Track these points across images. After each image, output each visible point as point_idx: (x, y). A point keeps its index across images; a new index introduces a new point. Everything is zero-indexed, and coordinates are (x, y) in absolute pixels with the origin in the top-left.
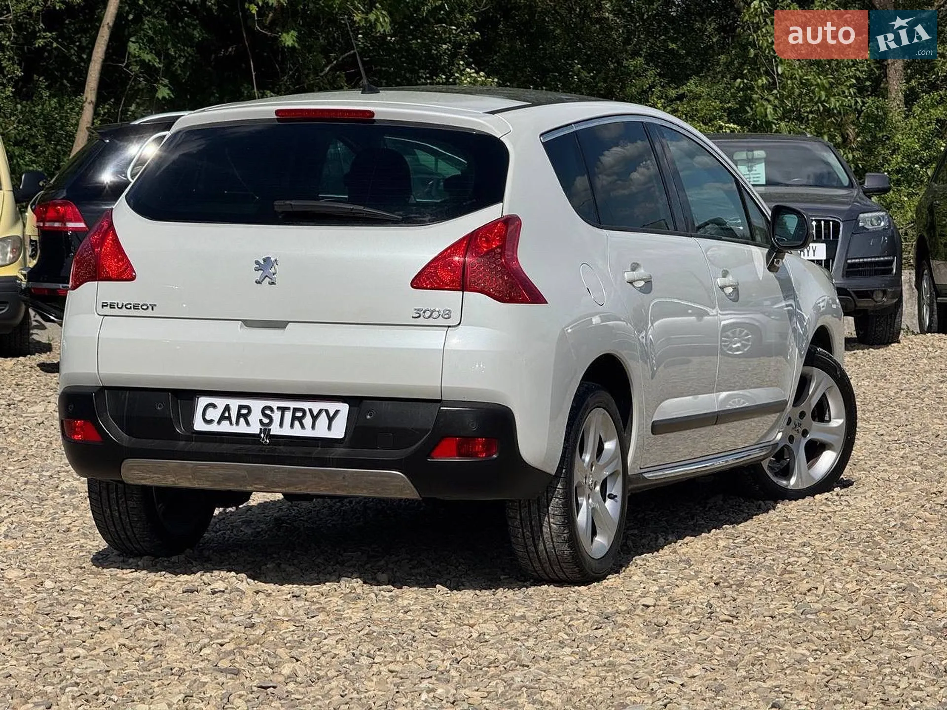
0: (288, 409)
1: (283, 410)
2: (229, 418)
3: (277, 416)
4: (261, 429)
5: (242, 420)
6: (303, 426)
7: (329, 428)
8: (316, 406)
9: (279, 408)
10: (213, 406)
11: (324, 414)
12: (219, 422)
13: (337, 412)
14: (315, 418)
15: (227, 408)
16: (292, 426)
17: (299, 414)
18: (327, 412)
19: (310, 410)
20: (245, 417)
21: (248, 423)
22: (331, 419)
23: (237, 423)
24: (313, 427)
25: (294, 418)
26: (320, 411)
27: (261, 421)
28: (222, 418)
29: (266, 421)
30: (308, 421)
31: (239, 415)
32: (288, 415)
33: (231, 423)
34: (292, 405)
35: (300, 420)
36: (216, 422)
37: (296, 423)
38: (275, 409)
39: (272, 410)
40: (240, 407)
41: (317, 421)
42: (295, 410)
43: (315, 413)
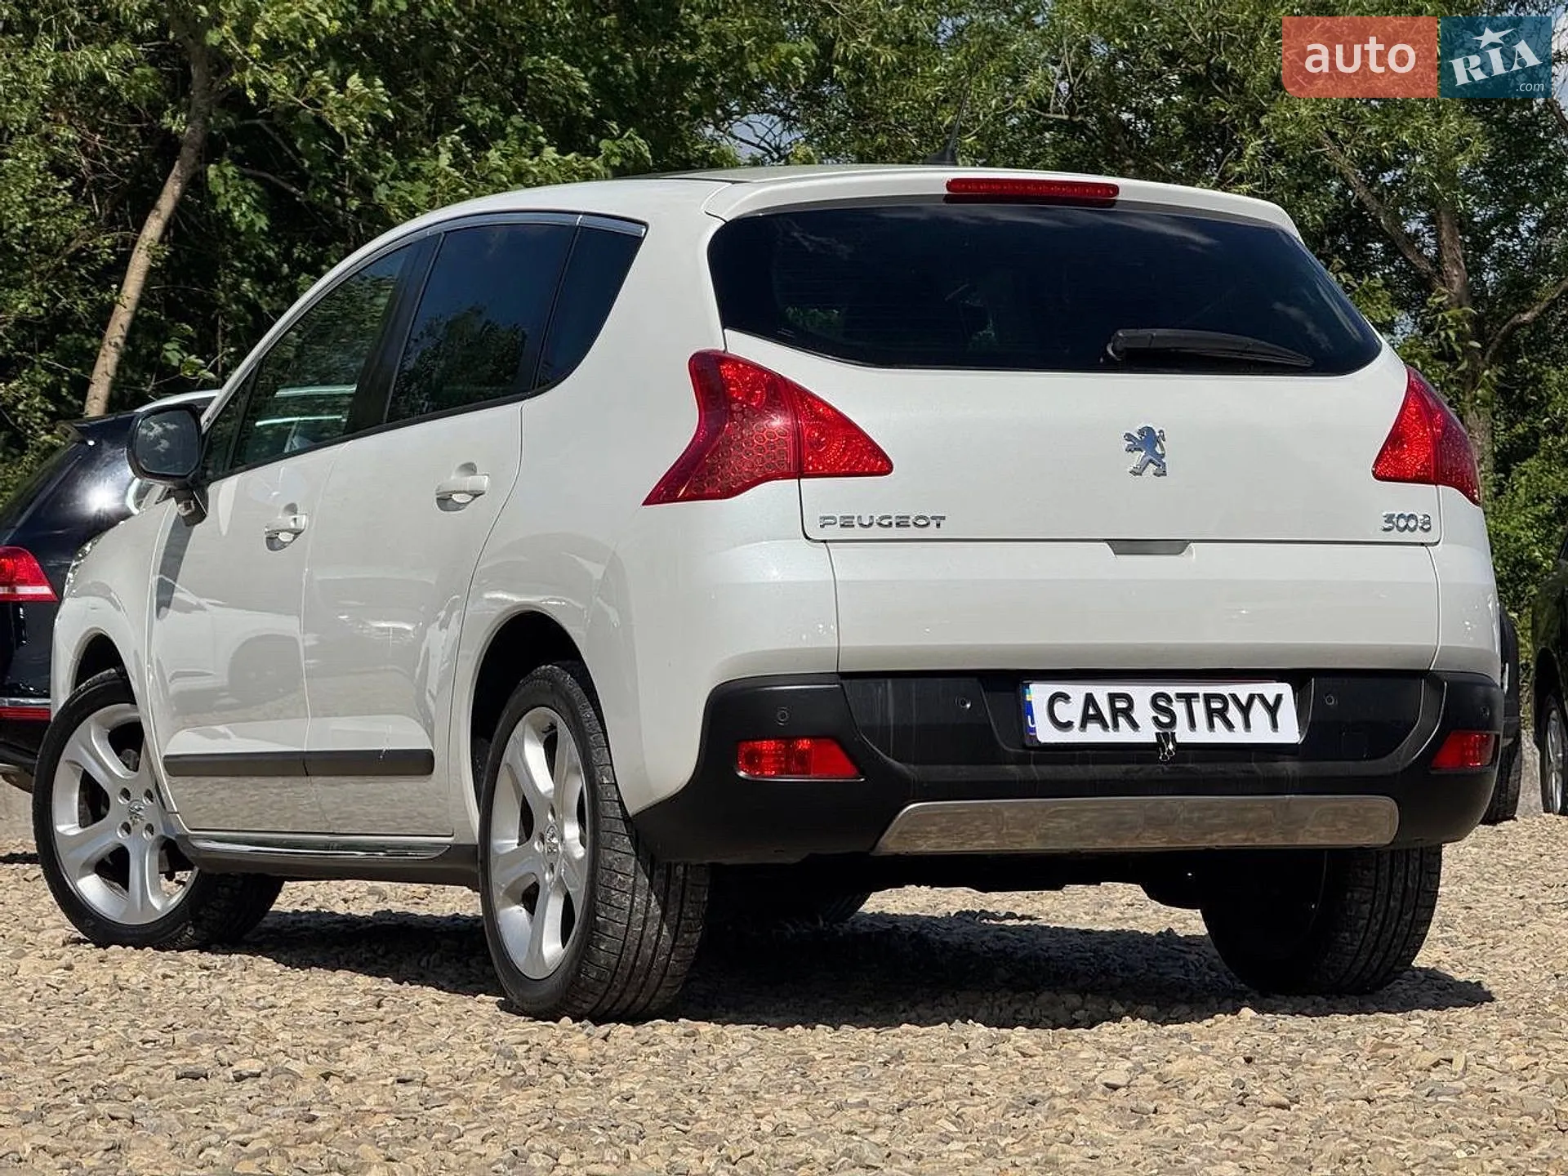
0: (1196, 695)
1: (1188, 698)
2: (1099, 717)
3: (1179, 708)
4: (1157, 735)
5: (1122, 721)
6: (1229, 725)
7: (1275, 725)
8: (1243, 691)
9: (1179, 696)
10: (1065, 697)
11: (1257, 702)
12: (1083, 726)
13: (1279, 698)
14: (1245, 710)
15: (1090, 700)
16: (1211, 726)
17: (1216, 705)
18: (1262, 698)
19: (1234, 697)
20: (1127, 713)
21: (1134, 725)
22: (1273, 710)
23: (1116, 726)
24: (1247, 725)
25: (1210, 713)
26: (1251, 698)
27: (1156, 719)
28: (1086, 719)
29: (1165, 720)
30: (1234, 714)
31: (1115, 712)
32: (1199, 708)
33: (1105, 726)
34: (1202, 690)
35: (1222, 713)
36: (1077, 724)
37: (1217, 721)
38: (1173, 697)
39: (1169, 700)
40: (1113, 698)
41: (1251, 717)
42: (1208, 698)
43: (1244, 701)
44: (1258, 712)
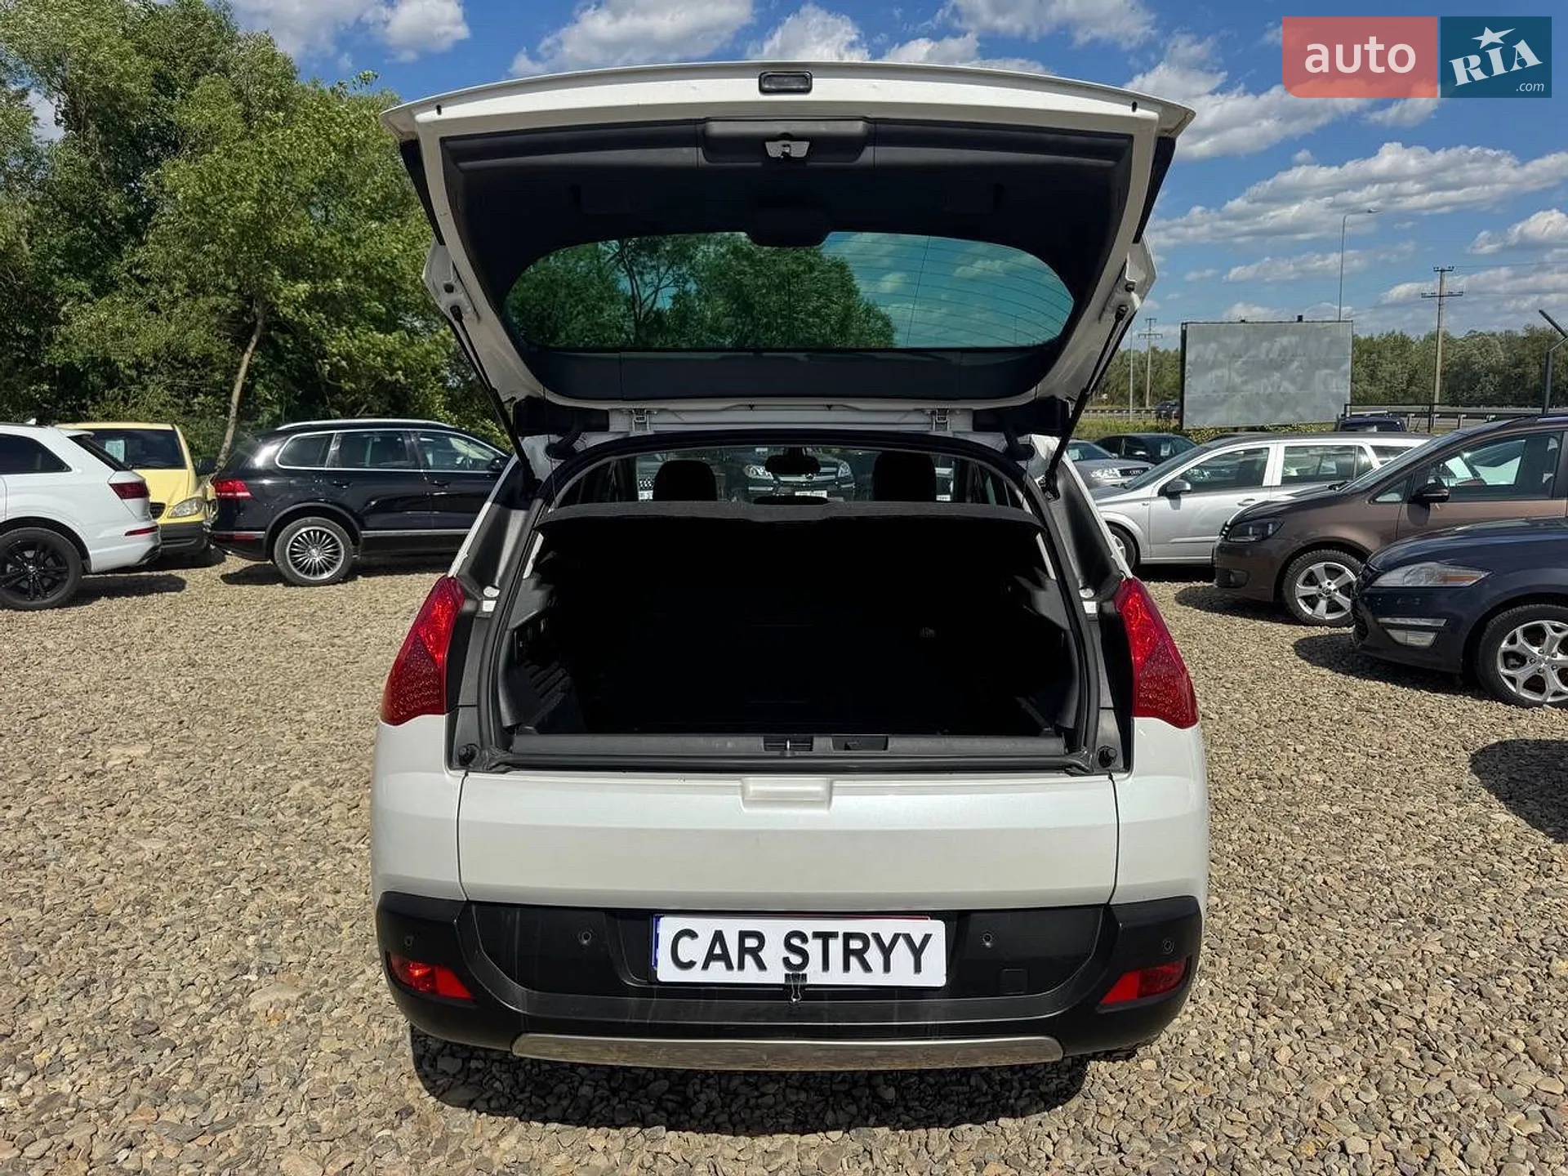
0: (834, 935)
1: (825, 937)
2: (725, 957)
3: (814, 948)
4: (787, 976)
5: (748, 959)
6: (866, 967)
7: (918, 968)
8: (887, 928)
9: (816, 935)
10: (692, 934)
11: (901, 941)
12: (705, 966)
13: (927, 938)
14: (887, 952)
15: (719, 937)
16: (847, 967)
17: (856, 944)
18: (908, 938)
19: (877, 937)
20: (755, 953)
21: (761, 966)
22: (917, 952)
23: (741, 966)
24: (887, 968)
25: (848, 952)
26: (896, 937)
27: (786, 961)
28: (711, 957)
29: (796, 960)
30: (874, 956)
31: (743, 951)
32: (836, 947)
33: (729, 966)
34: (842, 926)
35: (860, 954)
36: (700, 964)
37: (853, 961)
38: (810, 936)
39: (804, 939)
40: (743, 935)
41: (892, 956)
42: (848, 937)
43: (887, 942)
44: (901, 952)
